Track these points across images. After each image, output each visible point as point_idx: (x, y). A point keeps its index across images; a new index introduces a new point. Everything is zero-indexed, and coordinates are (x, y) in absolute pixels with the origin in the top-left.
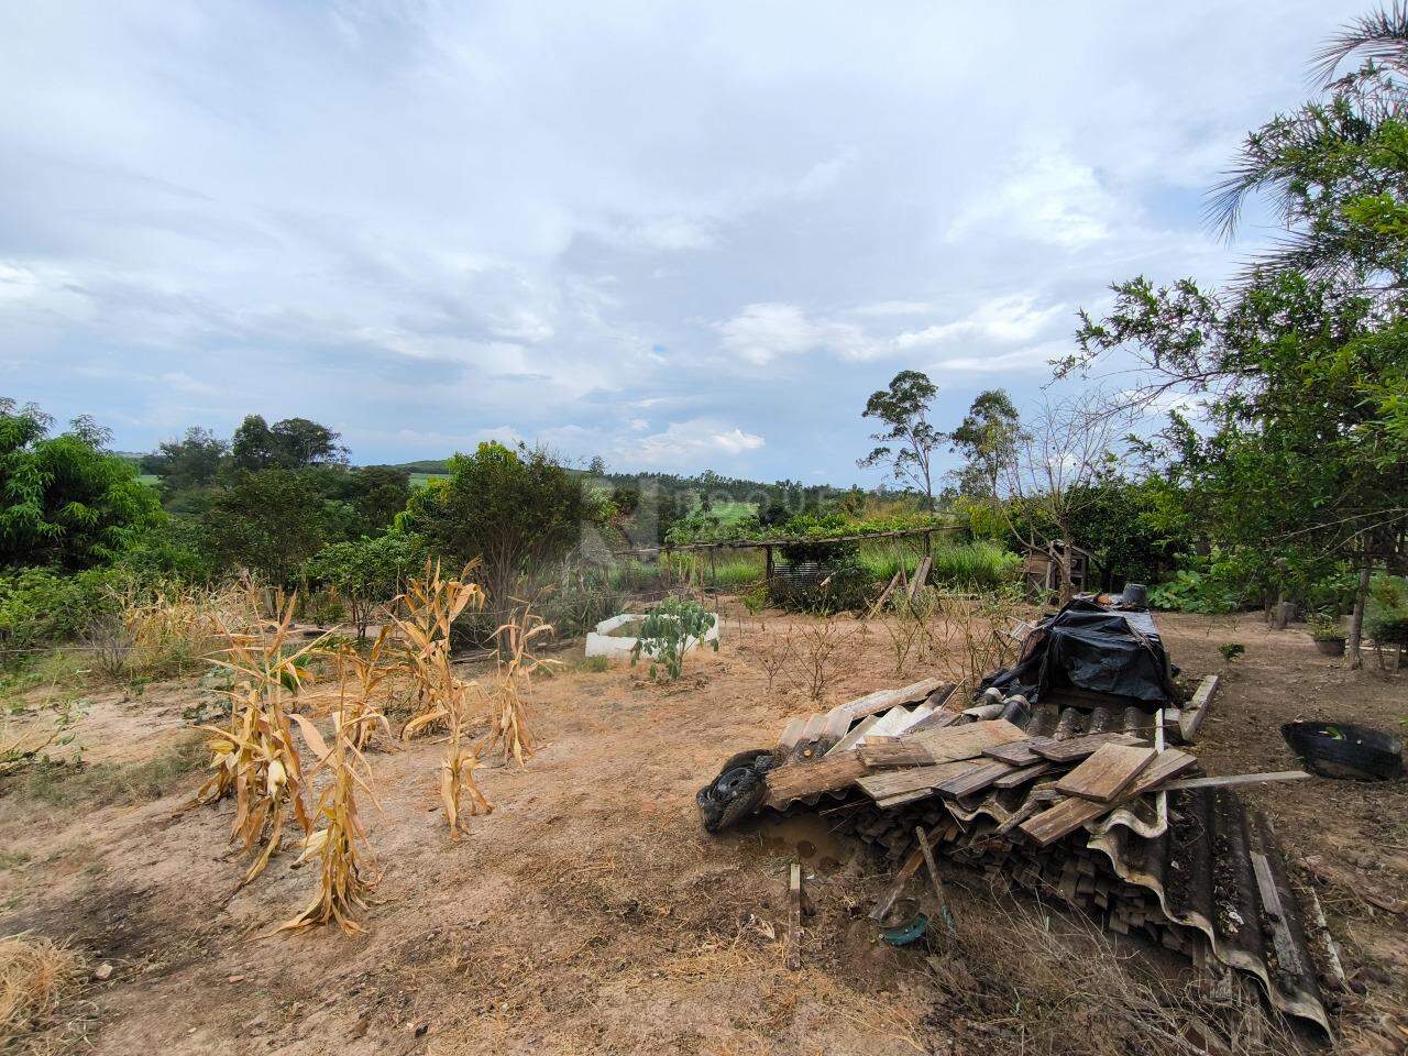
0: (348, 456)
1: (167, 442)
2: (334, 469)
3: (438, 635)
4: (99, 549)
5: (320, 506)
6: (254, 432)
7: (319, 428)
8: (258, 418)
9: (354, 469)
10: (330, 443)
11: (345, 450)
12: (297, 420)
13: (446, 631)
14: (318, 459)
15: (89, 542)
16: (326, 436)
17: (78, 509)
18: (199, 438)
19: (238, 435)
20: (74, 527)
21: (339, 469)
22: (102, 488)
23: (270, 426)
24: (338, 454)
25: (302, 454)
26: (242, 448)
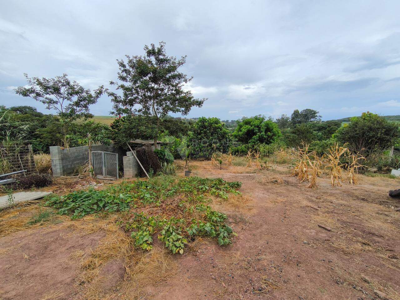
0: (321, 118)
1: (277, 118)
2: (316, 123)
3: (336, 158)
4: (271, 140)
5: (312, 133)
6: (296, 114)
7: (313, 111)
8: (297, 110)
9: (323, 122)
10: (316, 115)
11: (320, 116)
12: (307, 109)
13: (338, 157)
14: (312, 120)
15: (270, 139)
16: (315, 113)
17: (269, 133)
18: (284, 117)
19: (292, 115)
20: (269, 136)
21: (318, 123)
22: (272, 130)
23: (300, 112)
24: (318, 118)
25: (308, 118)
26: (293, 118)
